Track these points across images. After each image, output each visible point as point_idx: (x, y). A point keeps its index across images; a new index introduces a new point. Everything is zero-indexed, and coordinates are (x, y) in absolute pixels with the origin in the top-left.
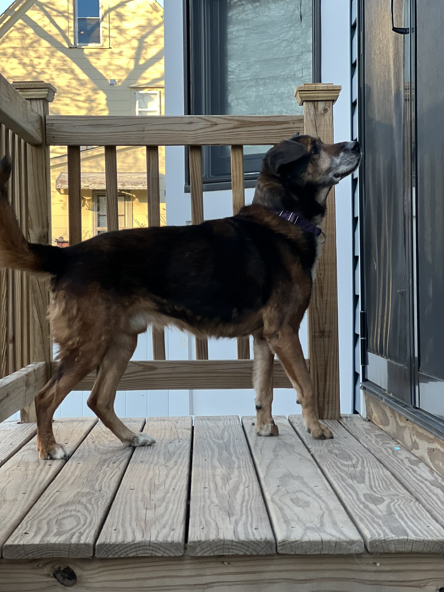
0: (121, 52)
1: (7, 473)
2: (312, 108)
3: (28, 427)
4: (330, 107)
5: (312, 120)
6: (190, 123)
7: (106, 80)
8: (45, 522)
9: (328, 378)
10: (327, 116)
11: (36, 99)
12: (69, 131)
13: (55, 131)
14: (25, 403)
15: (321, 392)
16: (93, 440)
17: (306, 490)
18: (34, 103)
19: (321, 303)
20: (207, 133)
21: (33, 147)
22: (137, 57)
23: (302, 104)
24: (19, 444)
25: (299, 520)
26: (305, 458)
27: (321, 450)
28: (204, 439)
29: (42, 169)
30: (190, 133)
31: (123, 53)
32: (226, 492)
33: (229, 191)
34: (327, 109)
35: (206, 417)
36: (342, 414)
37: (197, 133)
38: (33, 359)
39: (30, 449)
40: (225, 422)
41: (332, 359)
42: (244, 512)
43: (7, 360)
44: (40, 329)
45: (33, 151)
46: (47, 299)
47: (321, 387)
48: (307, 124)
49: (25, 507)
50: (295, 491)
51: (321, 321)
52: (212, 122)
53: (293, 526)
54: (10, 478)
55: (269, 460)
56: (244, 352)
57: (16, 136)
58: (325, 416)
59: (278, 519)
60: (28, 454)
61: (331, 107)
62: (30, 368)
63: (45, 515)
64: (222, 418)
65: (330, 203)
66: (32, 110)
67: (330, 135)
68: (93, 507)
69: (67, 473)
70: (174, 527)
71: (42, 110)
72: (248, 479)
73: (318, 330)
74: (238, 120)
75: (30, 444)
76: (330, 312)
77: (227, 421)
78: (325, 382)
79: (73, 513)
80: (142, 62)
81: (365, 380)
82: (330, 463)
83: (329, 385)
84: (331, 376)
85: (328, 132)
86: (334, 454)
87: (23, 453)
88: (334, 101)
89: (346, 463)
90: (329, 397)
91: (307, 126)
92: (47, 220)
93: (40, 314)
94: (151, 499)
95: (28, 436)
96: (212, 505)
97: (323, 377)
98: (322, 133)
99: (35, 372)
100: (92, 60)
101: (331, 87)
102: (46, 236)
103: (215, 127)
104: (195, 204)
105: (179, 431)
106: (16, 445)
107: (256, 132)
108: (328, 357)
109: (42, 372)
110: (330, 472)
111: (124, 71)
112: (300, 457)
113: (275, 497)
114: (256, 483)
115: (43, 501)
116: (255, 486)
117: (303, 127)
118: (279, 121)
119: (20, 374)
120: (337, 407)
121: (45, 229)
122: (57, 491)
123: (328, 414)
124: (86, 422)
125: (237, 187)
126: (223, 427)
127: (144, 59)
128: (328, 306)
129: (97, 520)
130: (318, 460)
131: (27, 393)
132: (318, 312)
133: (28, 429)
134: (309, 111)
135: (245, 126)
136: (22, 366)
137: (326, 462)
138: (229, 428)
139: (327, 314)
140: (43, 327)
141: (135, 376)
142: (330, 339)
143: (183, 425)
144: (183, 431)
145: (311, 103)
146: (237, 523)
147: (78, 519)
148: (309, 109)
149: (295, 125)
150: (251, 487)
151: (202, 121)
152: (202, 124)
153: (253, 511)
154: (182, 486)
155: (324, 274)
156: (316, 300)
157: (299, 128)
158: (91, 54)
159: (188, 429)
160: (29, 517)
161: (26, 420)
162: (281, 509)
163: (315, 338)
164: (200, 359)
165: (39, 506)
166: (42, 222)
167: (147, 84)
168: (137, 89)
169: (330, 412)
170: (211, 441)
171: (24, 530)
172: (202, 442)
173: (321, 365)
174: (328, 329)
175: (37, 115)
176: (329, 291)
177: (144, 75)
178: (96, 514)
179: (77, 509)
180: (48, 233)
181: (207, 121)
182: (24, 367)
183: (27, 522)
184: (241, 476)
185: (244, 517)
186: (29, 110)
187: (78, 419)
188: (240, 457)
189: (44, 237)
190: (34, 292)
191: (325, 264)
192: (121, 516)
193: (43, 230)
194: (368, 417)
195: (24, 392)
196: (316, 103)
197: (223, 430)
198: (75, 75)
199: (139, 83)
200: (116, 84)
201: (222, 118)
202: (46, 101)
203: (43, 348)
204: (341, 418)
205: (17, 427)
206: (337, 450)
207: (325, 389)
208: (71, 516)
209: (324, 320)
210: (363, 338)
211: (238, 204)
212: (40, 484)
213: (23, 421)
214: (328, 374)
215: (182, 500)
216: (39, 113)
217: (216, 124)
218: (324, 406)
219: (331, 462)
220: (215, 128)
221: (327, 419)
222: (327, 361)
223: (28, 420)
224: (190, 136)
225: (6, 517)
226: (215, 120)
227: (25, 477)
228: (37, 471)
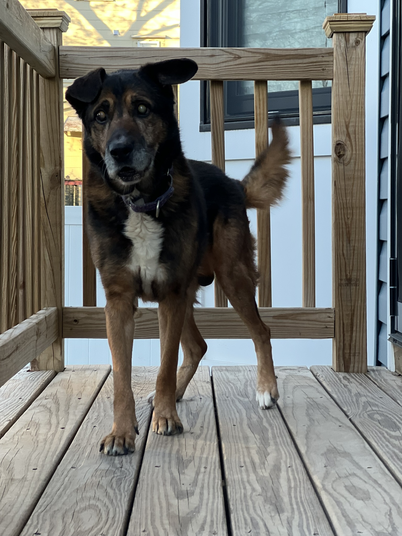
0: (124, 5)
1: (16, 437)
2: (343, 40)
3: (38, 376)
4: (362, 39)
5: (342, 54)
6: (212, 56)
7: (110, 30)
8: (59, 515)
9: (354, 329)
10: (359, 49)
11: (50, 28)
12: (84, 63)
13: (69, 63)
14: (36, 353)
15: (347, 343)
16: (107, 394)
17: (359, 472)
18: (47, 32)
19: (348, 248)
20: (229, 67)
21: (45, 80)
22: (139, 10)
23: (332, 37)
24: (29, 398)
25: (363, 520)
26: (345, 425)
27: (360, 414)
28: (227, 395)
29: (55, 103)
30: (211, 66)
31: (126, 6)
32: (266, 474)
33: (252, 130)
34: (359, 41)
35: (224, 367)
36: (369, 366)
37: (219, 66)
38: (44, 303)
39: (41, 406)
40: (246, 374)
41: (359, 308)
42: (295, 506)
43: (17, 308)
44: (51, 272)
45: (46, 83)
46: (59, 241)
47: (347, 338)
48: (337, 57)
49: (36, 490)
50: (348, 474)
51: (348, 268)
52: (235, 54)
53: (360, 531)
54: (19, 446)
55: (305, 428)
56: (266, 299)
57: (28, 66)
58: (351, 369)
59: (339, 519)
60: (38, 412)
61: (364, 39)
62: (41, 314)
63: (60, 505)
64: (241, 369)
65: (360, 143)
66: (45, 39)
67: (362, 69)
68: (115, 493)
69: (82, 440)
70: (215, 529)
71: (56, 40)
72: (288, 454)
73: (344, 277)
74: (263, 53)
75: (41, 399)
76: (358, 258)
77: (247, 373)
78: (352, 333)
79: (92, 502)
80: (143, 14)
81: (394, 331)
82: (376, 433)
83: (356, 336)
84: (358, 327)
85: (360, 67)
86: (376, 421)
87: (33, 411)
88: (366, 32)
89: (393, 433)
90: (355, 349)
91: (337, 59)
92: (60, 158)
93: (51, 257)
94: (182, 483)
95: (38, 388)
96: (254, 494)
97: (349, 327)
98: (353, 67)
99: (46, 319)
100: (98, 12)
101: (364, 17)
102: (58, 175)
103: (239, 60)
104: (216, 142)
105: (198, 385)
106: (26, 399)
107: (282, 66)
108: (354, 306)
109: (53, 318)
110: (379, 446)
111: (126, 22)
112: (339, 424)
113: (326, 483)
114: (298, 461)
115: (57, 482)
116: (298, 466)
117: (333, 61)
118: (307, 54)
119: (30, 323)
120: (364, 359)
121: (58, 167)
122: (72, 467)
123: (354, 366)
124: (99, 372)
125: (260, 125)
126: (244, 380)
127: (146, 11)
128: (356, 252)
129: (121, 514)
130: (361, 429)
131: (38, 342)
132: (345, 258)
133: (38, 379)
134: (340, 44)
135: (271, 59)
136: (33, 313)
137: (370, 432)
138: (251, 382)
139: (354, 260)
140: (55, 270)
141: (151, 324)
142: (358, 287)
143: (201, 377)
144: (203, 384)
145: (342, 34)
146: (289, 523)
147: (98, 511)
148: (340, 42)
149: (324, 59)
150: (294, 467)
151: (225, 53)
152: (225, 57)
153: (306, 505)
154: (215, 463)
155: (352, 219)
156: (343, 245)
157: (328, 61)
158: (97, 7)
159: (208, 382)
160: (41, 506)
161: (37, 368)
162: (338, 503)
163: (341, 286)
164: (219, 307)
165: (52, 490)
166: (55, 159)
167: (148, 35)
168: (139, 39)
169: (356, 365)
170: (235, 399)
171: (35, 528)
172: (226, 400)
173: (347, 315)
174: (355, 277)
175: (50, 45)
176: (357, 236)
177: (145, 26)
178: (119, 504)
179: (97, 496)
180: (60, 171)
181: (231, 53)
182: (35, 314)
183: (38, 516)
184: (279, 449)
185: (296, 512)
186: (42, 38)
187: (90, 367)
188: (272, 422)
189: (57, 176)
190: (46, 233)
191: (352, 208)
192: (149, 508)
193: (55, 169)
194: (397, 371)
195: (35, 342)
196: (347, 34)
197: (246, 386)
198: (82, 26)
199: (140, 34)
200: (119, 34)
201: (246, 51)
202: (59, 30)
203: (55, 294)
204: (368, 371)
205: (27, 375)
206: (378, 415)
207: (351, 340)
208: (90, 507)
209: (351, 268)
210: (392, 287)
211: (261, 143)
212: (52, 456)
213: (33, 369)
214: (355, 324)
215: (218, 485)
216: (53, 43)
217: (240, 57)
218: (350, 359)
219: (376, 431)
220: (238, 62)
221: (353, 372)
222: (354, 310)
223: (38, 368)
224: (211, 69)
225: (14, 505)
226: (238, 53)
227: (36, 445)
228: (49, 436)
